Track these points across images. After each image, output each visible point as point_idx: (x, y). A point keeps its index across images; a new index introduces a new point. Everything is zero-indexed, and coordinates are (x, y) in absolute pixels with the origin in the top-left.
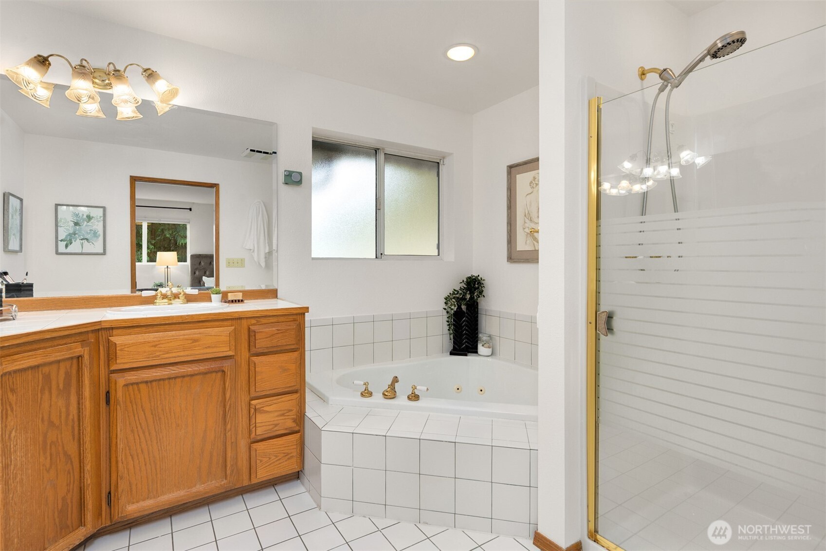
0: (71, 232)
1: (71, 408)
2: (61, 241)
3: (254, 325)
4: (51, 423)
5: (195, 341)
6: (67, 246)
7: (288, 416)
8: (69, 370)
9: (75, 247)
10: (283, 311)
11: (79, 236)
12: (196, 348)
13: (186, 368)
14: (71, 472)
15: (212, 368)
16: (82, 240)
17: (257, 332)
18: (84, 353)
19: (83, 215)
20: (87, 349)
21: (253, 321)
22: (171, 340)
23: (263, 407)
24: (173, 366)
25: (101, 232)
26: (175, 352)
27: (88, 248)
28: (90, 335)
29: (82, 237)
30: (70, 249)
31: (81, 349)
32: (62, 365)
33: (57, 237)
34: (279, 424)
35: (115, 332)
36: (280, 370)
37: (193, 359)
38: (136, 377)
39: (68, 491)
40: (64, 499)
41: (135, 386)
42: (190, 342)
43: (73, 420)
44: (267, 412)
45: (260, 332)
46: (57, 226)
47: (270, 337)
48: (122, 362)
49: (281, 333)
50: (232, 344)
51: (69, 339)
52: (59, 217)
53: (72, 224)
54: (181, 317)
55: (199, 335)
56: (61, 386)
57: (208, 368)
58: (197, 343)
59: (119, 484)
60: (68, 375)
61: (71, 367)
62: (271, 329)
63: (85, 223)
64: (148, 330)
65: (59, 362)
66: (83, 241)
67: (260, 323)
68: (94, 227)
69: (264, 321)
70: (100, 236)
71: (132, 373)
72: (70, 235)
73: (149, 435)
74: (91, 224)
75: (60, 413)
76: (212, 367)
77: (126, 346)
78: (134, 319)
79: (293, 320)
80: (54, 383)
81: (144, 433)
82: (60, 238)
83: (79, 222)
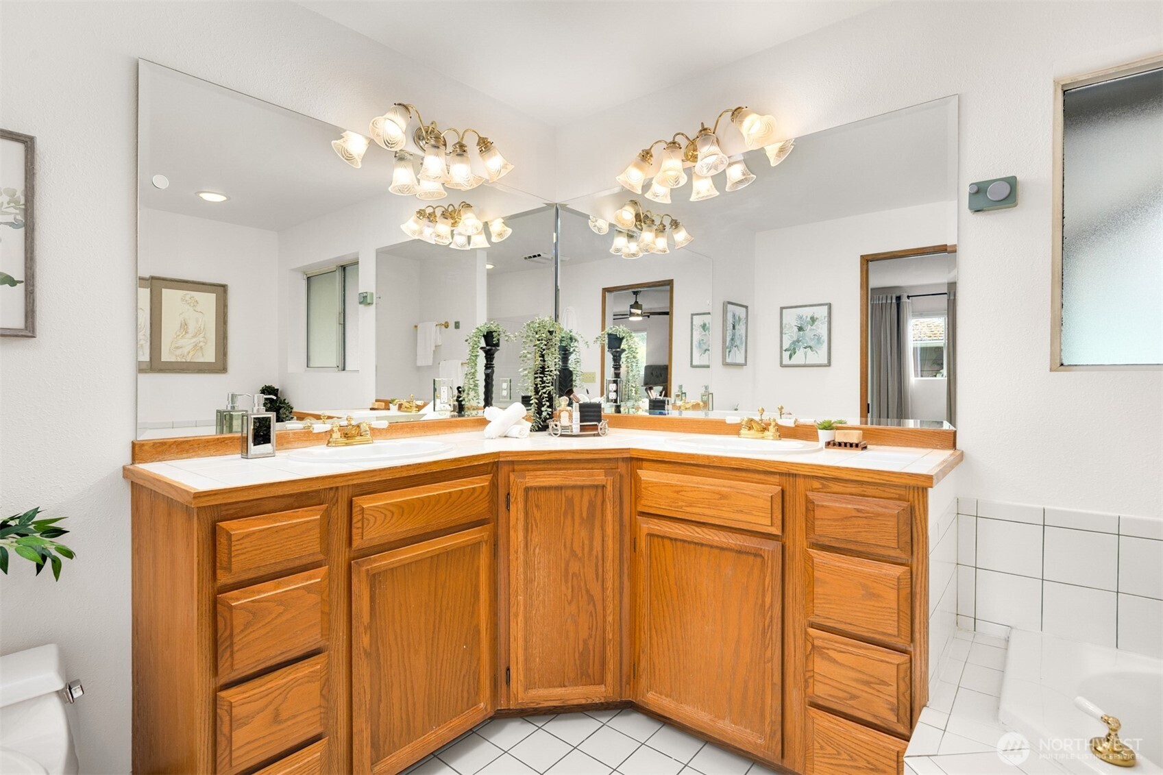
0: (795, 339)
1: (595, 543)
2: (785, 351)
3: (818, 490)
4: (573, 552)
5: (723, 496)
6: (790, 357)
7: (878, 691)
8: (593, 499)
9: (799, 358)
10: (871, 475)
11: (803, 343)
12: (724, 509)
13: (712, 535)
14: (594, 615)
15: (745, 546)
16: (805, 348)
17: (818, 506)
18: (607, 483)
19: (807, 317)
20: (610, 479)
21: (816, 484)
22: (696, 489)
23: (828, 649)
24: (697, 526)
25: (825, 338)
26: (699, 507)
27: (812, 358)
28: (621, 464)
29: (806, 345)
30: (795, 361)
31: (604, 477)
32: (586, 492)
33: (781, 347)
34: (858, 697)
35: (645, 464)
36: (864, 592)
37: (722, 524)
38: (659, 528)
39: (590, 636)
40: (585, 641)
41: (660, 539)
42: (717, 497)
43: (597, 557)
44: (834, 661)
45: (823, 506)
46: (781, 333)
47: (842, 520)
48: (647, 504)
49: (866, 518)
50: (776, 516)
51: (596, 464)
52: (784, 322)
53: (796, 329)
54: (708, 457)
55: (729, 490)
56: (585, 515)
57: (739, 545)
58: (725, 501)
59: (641, 658)
60: (592, 504)
61: (596, 496)
62: (844, 506)
63: (809, 326)
64: (675, 469)
65: (582, 487)
66: (807, 349)
67: (829, 490)
68: (819, 331)
69: (836, 487)
70: (824, 342)
71: (655, 520)
72: (794, 343)
73: (673, 611)
74: (815, 328)
75: (583, 545)
76: (745, 544)
77: (650, 485)
78: (658, 451)
79: (897, 496)
80: (577, 509)
81: (667, 606)
82: (784, 349)
83: (803, 326)
